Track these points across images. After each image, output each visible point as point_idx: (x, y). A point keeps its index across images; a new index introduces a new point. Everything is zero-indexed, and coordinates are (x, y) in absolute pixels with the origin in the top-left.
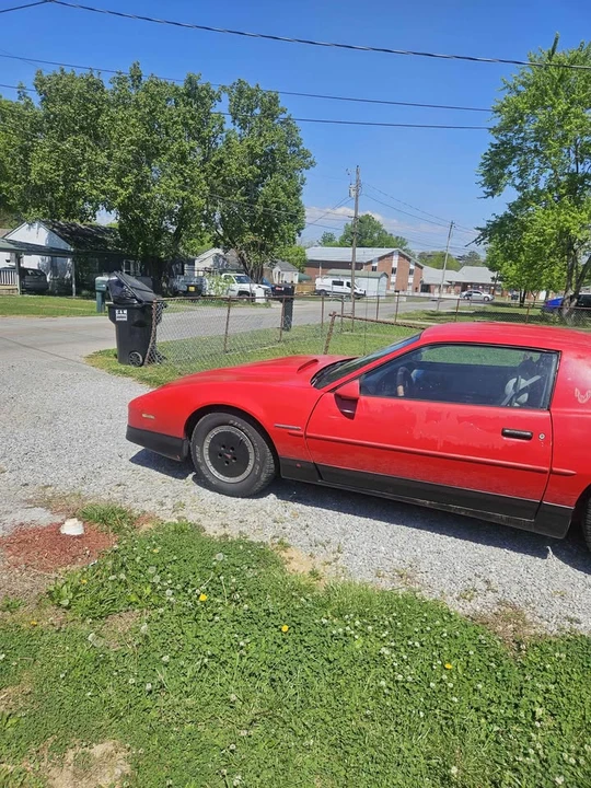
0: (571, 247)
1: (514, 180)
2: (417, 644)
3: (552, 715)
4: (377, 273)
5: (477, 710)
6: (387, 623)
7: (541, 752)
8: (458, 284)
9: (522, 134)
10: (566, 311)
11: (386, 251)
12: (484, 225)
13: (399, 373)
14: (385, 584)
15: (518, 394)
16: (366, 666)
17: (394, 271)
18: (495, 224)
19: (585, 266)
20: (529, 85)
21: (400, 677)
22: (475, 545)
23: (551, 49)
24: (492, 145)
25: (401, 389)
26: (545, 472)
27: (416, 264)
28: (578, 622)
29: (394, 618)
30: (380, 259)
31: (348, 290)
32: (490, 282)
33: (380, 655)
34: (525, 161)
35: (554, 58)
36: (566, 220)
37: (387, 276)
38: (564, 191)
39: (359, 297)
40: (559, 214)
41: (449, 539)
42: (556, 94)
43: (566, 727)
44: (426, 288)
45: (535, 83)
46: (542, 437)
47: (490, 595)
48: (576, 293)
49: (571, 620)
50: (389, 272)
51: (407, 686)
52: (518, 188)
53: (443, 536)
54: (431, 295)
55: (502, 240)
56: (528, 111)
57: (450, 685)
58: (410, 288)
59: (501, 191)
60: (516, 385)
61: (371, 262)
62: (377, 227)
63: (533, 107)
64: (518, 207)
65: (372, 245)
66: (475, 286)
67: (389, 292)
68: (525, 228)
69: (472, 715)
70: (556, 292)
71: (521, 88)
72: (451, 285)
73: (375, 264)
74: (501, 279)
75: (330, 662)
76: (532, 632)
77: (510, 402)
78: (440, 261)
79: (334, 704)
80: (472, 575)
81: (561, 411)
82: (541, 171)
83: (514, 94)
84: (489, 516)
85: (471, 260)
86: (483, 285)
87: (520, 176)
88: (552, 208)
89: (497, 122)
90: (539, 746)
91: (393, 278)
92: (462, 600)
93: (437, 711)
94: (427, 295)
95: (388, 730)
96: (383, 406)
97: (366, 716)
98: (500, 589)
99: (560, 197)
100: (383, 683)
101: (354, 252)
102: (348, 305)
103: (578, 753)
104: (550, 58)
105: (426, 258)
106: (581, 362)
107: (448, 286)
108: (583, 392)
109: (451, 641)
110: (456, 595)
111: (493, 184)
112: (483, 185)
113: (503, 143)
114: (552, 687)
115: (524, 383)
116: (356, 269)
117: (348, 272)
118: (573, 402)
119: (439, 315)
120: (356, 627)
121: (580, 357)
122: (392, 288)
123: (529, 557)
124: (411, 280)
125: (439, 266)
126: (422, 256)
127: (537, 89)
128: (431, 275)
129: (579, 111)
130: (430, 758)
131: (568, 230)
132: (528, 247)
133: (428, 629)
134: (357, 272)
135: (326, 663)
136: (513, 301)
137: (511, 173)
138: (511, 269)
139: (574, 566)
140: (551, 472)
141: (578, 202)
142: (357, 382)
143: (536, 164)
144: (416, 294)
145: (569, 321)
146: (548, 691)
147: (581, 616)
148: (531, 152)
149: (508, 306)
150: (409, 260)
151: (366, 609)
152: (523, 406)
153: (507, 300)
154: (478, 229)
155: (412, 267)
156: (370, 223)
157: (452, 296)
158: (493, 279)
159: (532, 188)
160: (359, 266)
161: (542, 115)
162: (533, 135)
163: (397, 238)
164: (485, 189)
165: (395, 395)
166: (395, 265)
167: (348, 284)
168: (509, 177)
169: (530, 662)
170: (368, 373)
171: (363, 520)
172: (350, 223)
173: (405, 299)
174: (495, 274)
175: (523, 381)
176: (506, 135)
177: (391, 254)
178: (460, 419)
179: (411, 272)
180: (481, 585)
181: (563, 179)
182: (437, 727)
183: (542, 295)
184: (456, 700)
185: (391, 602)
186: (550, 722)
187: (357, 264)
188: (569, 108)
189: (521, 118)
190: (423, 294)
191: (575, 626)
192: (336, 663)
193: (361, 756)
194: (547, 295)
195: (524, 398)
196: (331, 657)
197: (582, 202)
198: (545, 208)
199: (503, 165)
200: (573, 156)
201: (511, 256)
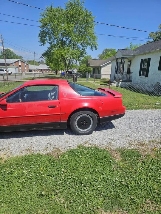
0: (64, 59)
1: (48, 41)
2: (33, 166)
3: (66, 169)
4: (15, 67)
5: (49, 176)
6: (24, 164)
7: (64, 179)
8: (39, 69)
9: (48, 29)
10: (66, 75)
11: (16, 60)
12: (43, 53)
13: (19, 95)
14: (24, 154)
15: (51, 96)
16: (19, 178)
17: (20, 66)
18: (45, 53)
19: (68, 64)
20: (47, 15)
21: (28, 176)
22: (47, 136)
23: (51, 6)
24: (41, 31)
25: (20, 100)
26: (60, 114)
27: (26, 64)
28: (71, 146)
29: (26, 162)
30: (15, 62)
31: (6, 72)
32: (47, 68)
33: (23, 173)
34: (50, 36)
35: (52, 9)
36: (62, 52)
37: (18, 68)
38: (60, 45)
39: (10, 74)
40: (60, 51)
41: (40, 137)
42: (54, 19)
43: (69, 171)
44: (31, 71)
45: (49, 15)
46: (58, 106)
47: (51, 147)
48: (67, 71)
49: (69, 147)
50: (19, 66)
51: (31, 178)
52: (50, 44)
53: (39, 137)
54: (32, 73)
55: (48, 57)
56: (48, 23)
57: (42, 173)
58: (26, 71)
59: (45, 44)
60: (50, 94)
61: (12, 63)
62: (12, 53)
63: (49, 22)
64: (50, 49)
65: (11, 58)
66: (44, 70)
67: (19, 72)
68: (53, 54)
69: (48, 177)
70: (63, 71)
71: (45, 16)
72: (38, 70)
73: (14, 64)
74: (50, 68)
75: (7, 181)
76: (61, 152)
77: (50, 99)
78: (33, 63)
79: (9, 192)
80: (47, 144)
81: (61, 99)
82: (54, 39)
83: (44, 17)
84: (49, 128)
85: (42, 63)
86: (46, 69)
87: (49, 40)
88: (59, 49)
89: (41, 25)
90: (63, 177)
91: (20, 68)
92: (44, 151)
93: (39, 181)
94: (31, 73)
95: (26, 191)
96: (15, 105)
97: (19, 190)
98: (53, 145)
99: (60, 46)
100: (24, 180)
101: (5, 60)
102: (5, 77)
103: (72, 175)
104: (51, 9)
105: (29, 62)
106: (64, 87)
107: (37, 70)
108: (65, 94)
109: (42, 162)
110: (43, 150)
111: (43, 42)
112: (40, 42)
113: (43, 31)
114: (66, 163)
115: (52, 94)
116: (7, 65)
117: (5, 66)
118: (63, 97)
119: (35, 78)
120: (15, 169)
121: (63, 86)
122: (21, 71)
123: (60, 135)
124: (26, 68)
125: (33, 65)
126: (28, 61)
127: (49, 17)
128: (31, 67)
129: (60, 24)
130: (37, 193)
131: (63, 55)
132: (54, 59)
133: (36, 161)
134: (7, 67)
135: (6, 182)
136: (54, 74)
137: (47, 39)
138: (52, 65)
139: (70, 134)
140: (61, 114)
141: (64, 48)
142: (5, 99)
143: (53, 37)
144: (28, 73)
145: (67, 78)
146: (65, 164)
147: (71, 145)
148: (51, 34)
149: (53, 75)
150: (24, 63)
151: (17, 163)
152: (53, 99)
153: (53, 73)
154: (41, 54)
155: (25, 65)
156: (9, 51)
157: (38, 73)
158: (48, 68)
159: (53, 44)
160: (8, 65)
161: (52, 24)
162: (51, 29)
163: (19, 56)
164: (41, 43)
165: (19, 101)
166: (20, 64)
167: (5, 70)
168: (47, 40)
169: (61, 159)
170: (9, 96)
171: (16, 139)
172: (2, 51)
173: (25, 74)
174: (48, 67)
175: (52, 93)
176: (44, 29)
177: (18, 61)
178: (38, 105)
179: (25, 66)
180: (49, 146)
181: (60, 42)
182: (39, 184)
183: (61, 72)
184: (43, 175)
185: (25, 158)
186: (66, 171)
187: (7, 64)
188: (58, 23)
189: (47, 24)
190: (30, 73)
191: (70, 148)
192: (9, 181)
193: (18, 201)
194: (62, 72)
195: (53, 97)
196: (7, 180)
197: (65, 48)
198: (57, 49)
199: (45, 37)
200: (61, 36)
201: (51, 62)
